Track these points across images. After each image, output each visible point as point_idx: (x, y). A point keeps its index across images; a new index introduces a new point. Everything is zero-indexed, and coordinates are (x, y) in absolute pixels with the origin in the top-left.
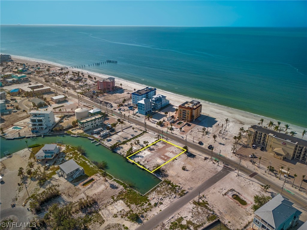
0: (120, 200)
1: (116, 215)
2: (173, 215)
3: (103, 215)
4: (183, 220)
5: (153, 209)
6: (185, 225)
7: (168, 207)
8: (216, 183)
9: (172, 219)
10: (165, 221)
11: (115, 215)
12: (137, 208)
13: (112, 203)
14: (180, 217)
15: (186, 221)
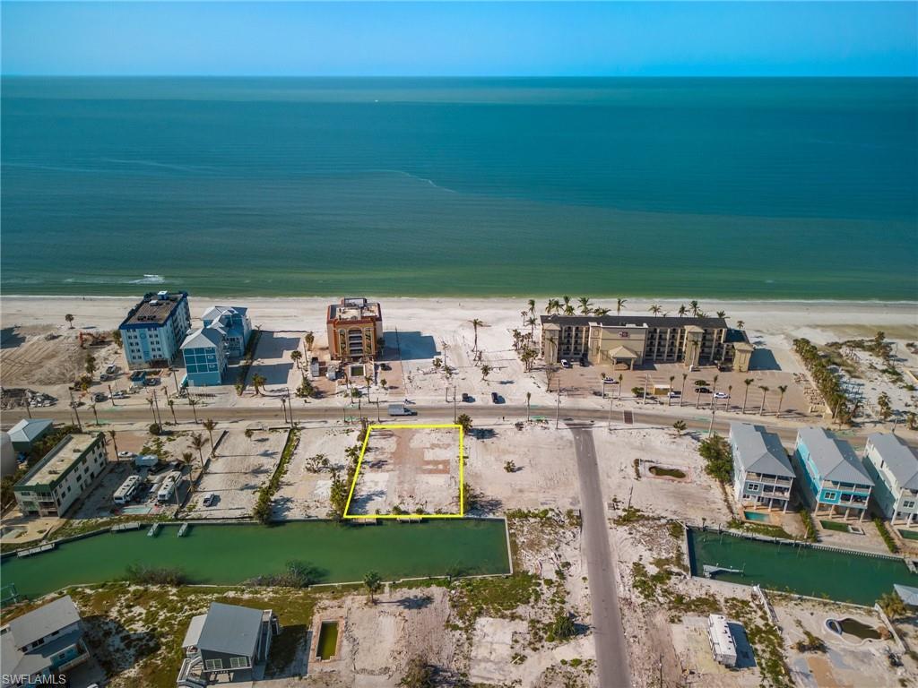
0: (475, 619)
1: (516, 654)
2: (617, 572)
3: (488, 679)
4: (644, 567)
5: (568, 587)
6: (659, 573)
7: (589, 563)
8: (596, 464)
9: (625, 579)
10: (622, 591)
11: (514, 658)
12: (537, 610)
13: (468, 639)
14: (631, 566)
15: (651, 563)
